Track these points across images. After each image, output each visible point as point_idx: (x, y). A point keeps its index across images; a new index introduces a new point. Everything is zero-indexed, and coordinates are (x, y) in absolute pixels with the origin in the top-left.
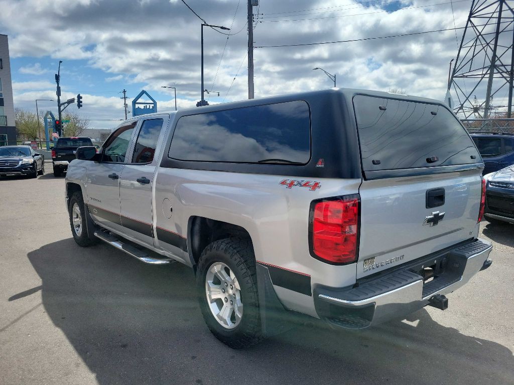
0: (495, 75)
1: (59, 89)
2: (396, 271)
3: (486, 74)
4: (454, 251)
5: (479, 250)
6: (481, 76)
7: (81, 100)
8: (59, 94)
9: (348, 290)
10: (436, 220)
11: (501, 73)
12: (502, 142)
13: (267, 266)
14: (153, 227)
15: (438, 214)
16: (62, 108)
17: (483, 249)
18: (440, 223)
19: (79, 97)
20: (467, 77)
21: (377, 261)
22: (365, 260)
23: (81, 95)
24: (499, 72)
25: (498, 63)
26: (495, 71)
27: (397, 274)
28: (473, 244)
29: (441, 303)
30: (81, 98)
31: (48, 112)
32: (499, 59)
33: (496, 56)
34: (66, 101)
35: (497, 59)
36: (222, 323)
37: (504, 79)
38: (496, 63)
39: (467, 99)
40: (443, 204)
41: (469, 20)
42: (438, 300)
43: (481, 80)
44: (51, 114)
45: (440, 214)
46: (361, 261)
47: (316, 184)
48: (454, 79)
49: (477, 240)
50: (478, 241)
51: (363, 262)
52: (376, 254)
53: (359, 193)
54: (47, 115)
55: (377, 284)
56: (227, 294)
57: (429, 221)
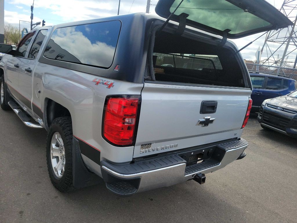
0: (290, 43)
1: (32, 15)
2: (169, 155)
3: (286, 41)
4: (220, 145)
5: (237, 147)
6: (283, 42)
7: (44, 23)
8: (32, 18)
9: (123, 165)
10: (207, 123)
11: (294, 42)
12: (282, 81)
13: (79, 140)
14: (31, 102)
15: (209, 119)
16: (33, 27)
17: (240, 146)
18: (210, 125)
19: (44, 22)
20: (274, 42)
21: (153, 146)
22: (142, 145)
23: (45, 21)
24: (293, 42)
25: (294, 36)
26: (291, 41)
27: (169, 157)
28: (235, 141)
29: (200, 179)
30: (45, 22)
31: (24, 28)
32: (295, 33)
33: (293, 31)
34: (36, 23)
35: (293, 33)
36: (56, 173)
37: (295, 46)
38: (293, 36)
39: (272, 55)
40: (214, 112)
41: (282, 7)
42: (199, 177)
43: (282, 45)
44: (26, 30)
45: (210, 119)
46: (138, 145)
47: (112, 84)
48: (267, 42)
49: (240, 139)
50: (240, 141)
51: (140, 146)
52: (153, 141)
53: (141, 95)
54: (24, 30)
55: (150, 162)
56: (62, 154)
57: (201, 123)
